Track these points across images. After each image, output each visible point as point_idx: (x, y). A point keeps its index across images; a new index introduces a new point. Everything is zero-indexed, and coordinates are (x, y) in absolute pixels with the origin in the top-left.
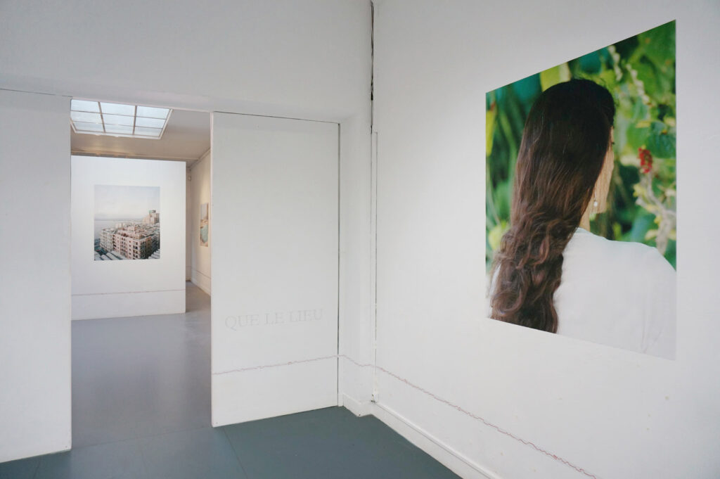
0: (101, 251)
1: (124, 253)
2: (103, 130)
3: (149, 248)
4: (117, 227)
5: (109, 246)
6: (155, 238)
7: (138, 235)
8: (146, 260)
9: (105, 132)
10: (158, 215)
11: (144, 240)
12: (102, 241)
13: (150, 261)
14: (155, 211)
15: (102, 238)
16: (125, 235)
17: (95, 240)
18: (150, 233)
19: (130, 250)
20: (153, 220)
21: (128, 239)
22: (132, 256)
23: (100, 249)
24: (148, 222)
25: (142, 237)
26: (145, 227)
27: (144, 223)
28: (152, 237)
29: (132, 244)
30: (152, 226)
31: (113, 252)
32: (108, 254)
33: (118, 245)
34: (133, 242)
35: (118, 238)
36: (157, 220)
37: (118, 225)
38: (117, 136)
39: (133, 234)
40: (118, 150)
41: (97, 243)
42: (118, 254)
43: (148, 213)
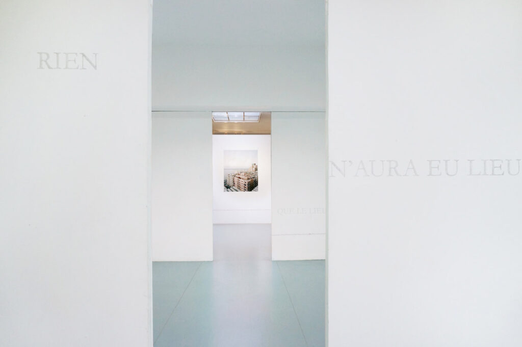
0: (227, 187)
1: (239, 187)
2: (227, 119)
3: (252, 185)
4: (235, 173)
5: (231, 184)
6: (256, 179)
7: (246, 178)
9: (229, 120)
10: (257, 166)
11: (250, 180)
12: (228, 181)
13: (252, 192)
14: (255, 164)
15: (227, 179)
16: (239, 178)
17: (225, 181)
18: (253, 176)
19: (242, 186)
20: (254, 169)
21: (241, 180)
22: (243, 189)
23: (227, 185)
24: (251, 170)
25: (248, 179)
26: (250, 173)
27: (249, 171)
28: (254, 179)
29: (243, 183)
30: (253, 172)
31: (233, 187)
32: (231, 188)
33: (236, 183)
34: (244, 182)
35: (236, 179)
36: (256, 169)
37: (236, 172)
38: (236, 122)
39: (244, 177)
40: (237, 130)
41: (225, 182)
42: (236, 188)
43: (251, 165)
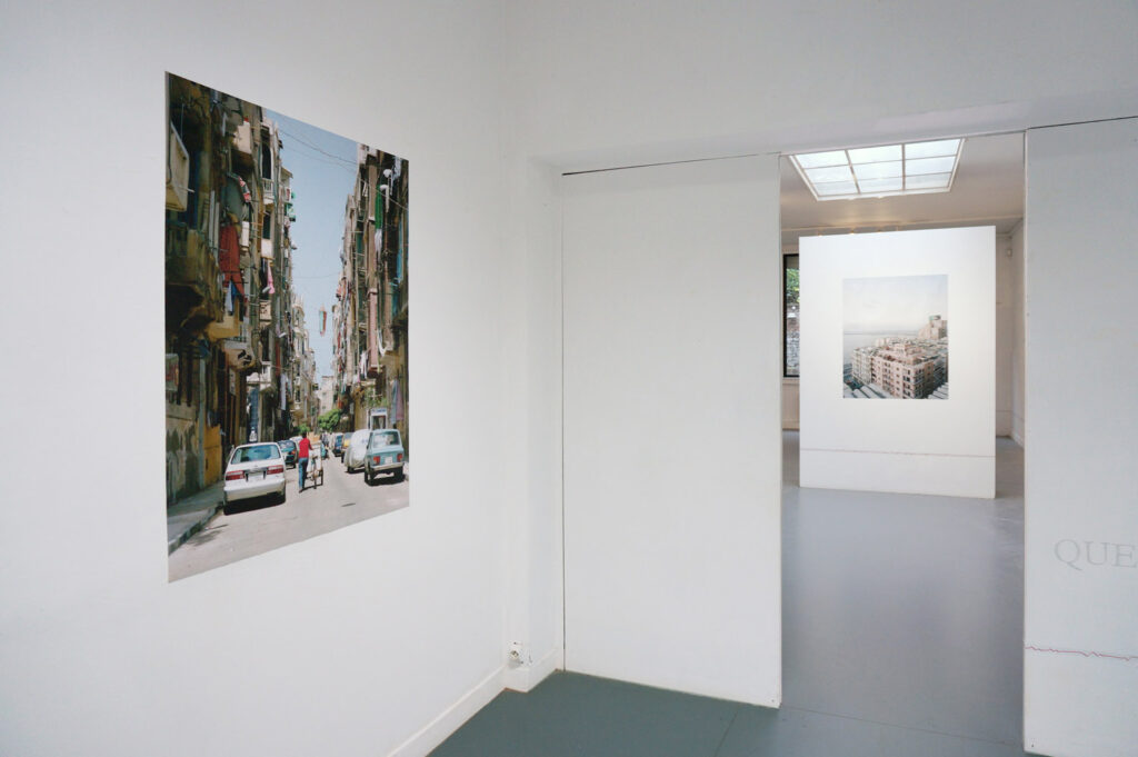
0: (853, 385)
1: (889, 388)
2: (855, 191)
3: (931, 381)
4: (877, 345)
5: (864, 375)
6: (941, 363)
7: (911, 358)
8: (925, 400)
9: (859, 193)
10: (944, 323)
11: (921, 366)
12: (854, 367)
13: (930, 403)
14: (939, 317)
15: (854, 362)
16: (889, 358)
17: (845, 366)
18: (931, 354)
19: (898, 383)
20: (935, 332)
21: (895, 364)
22: (901, 392)
23: (851, 380)
24: (927, 336)
25: (917, 361)
26: (922, 345)
27: (921, 338)
28: (935, 362)
29: (901, 373)
30: (933, 342)
31: (871, 385)
32: (863, 388)
33: (879, 374)
34: (903, 370)
35: (879, 362)
36: (943, 333)
37: (879, 342)
38: (880, 196)
39: (903, 356)
40: (882, 218)
41: (847, 371)
42: (879, 389)
43: (928, 322)
